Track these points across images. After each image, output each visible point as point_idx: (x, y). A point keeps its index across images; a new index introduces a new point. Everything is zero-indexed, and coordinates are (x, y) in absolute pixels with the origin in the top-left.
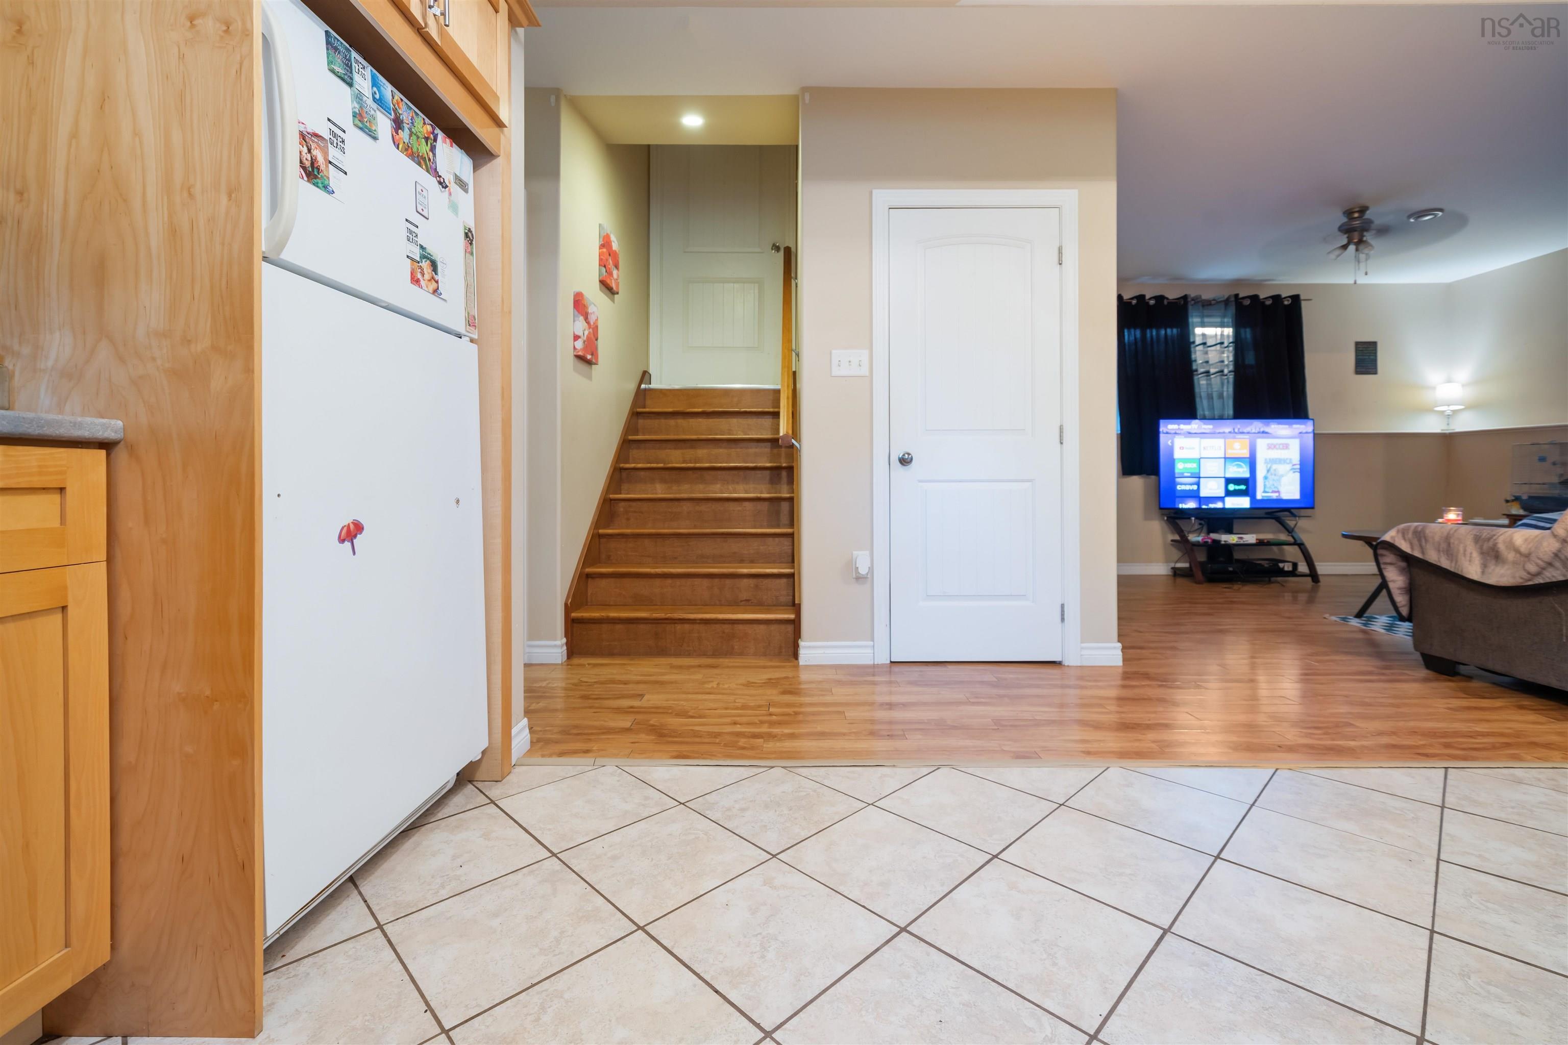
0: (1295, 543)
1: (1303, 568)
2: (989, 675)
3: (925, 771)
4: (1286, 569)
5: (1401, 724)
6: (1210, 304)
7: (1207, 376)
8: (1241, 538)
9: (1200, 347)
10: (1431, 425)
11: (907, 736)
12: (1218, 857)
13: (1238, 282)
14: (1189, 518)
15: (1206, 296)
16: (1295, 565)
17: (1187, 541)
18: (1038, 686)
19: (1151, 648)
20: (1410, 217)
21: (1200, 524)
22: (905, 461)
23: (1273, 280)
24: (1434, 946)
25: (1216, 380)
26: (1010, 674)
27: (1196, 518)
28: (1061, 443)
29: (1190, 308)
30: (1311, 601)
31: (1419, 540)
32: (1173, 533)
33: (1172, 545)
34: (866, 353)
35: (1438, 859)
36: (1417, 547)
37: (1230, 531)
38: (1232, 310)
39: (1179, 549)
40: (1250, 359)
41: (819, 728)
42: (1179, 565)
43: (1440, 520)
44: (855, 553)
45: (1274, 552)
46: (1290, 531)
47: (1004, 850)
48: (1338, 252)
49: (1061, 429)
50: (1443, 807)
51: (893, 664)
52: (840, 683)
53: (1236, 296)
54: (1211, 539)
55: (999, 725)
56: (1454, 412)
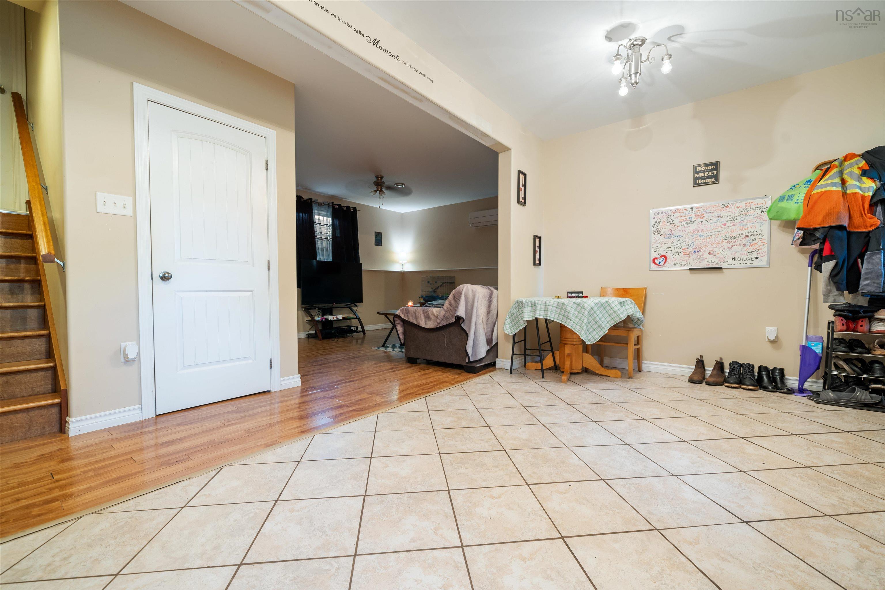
0: (356, 318)
1: (360, 329)
2: (230, 407)
3: (214, 473)
4: (354, 330)
5: (408, 385)
6: (321, 205)
7: (321, 240)
8: (337, 317)
9: (318, 225)
10: (397, 268)
11: (191, 457)
12: (371, 457)
13: (333, 197)
14: (315, 309)
15: (320, 200)
16: (357, 328)
17: (314, 320)
18: (263, 406)
19: (311, 374)
20: (395, 185)
21: (319, 311)
22: (165, 278)
23: (347, 199)
24: (442, 458)
25: (325, 243)
26: (244, 403)
27: (319, 309)
28: (269, 270)
29: (313, 205)
30: (362, 343)
31: (407, 314)
32: (307, 317)
33: (307, 322)
34: (130, 199)
35: (433, 429)
36: (406, 317)
37: (331, 314)
38: (331, 210)
39: (310, 324)
40: (338, 234)
41: (114, 476)
42: (310, 332)
43: (407, 306)
44: (123, 344)
45: (348, 323)
46: (354, 313)
47: (280, 495)
48: (373, 193)
49: (268, 262)
50: (428, 411)
51: (158, 416)
52: (117, 440)
53: (333, 203)
54: (324, 318)
55: (249, 433)
56: (404, 263)
